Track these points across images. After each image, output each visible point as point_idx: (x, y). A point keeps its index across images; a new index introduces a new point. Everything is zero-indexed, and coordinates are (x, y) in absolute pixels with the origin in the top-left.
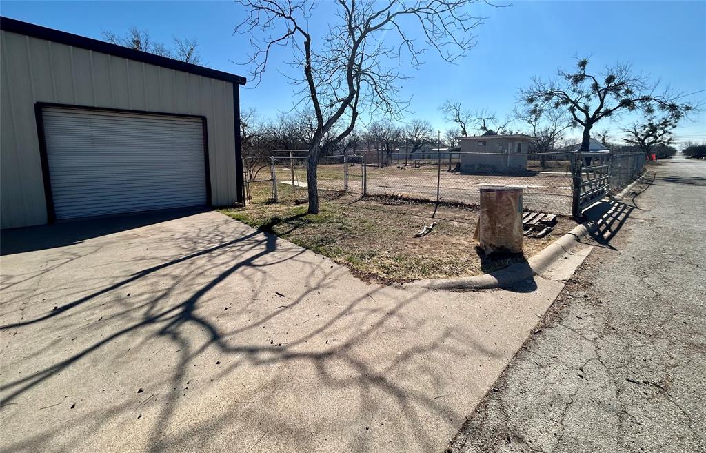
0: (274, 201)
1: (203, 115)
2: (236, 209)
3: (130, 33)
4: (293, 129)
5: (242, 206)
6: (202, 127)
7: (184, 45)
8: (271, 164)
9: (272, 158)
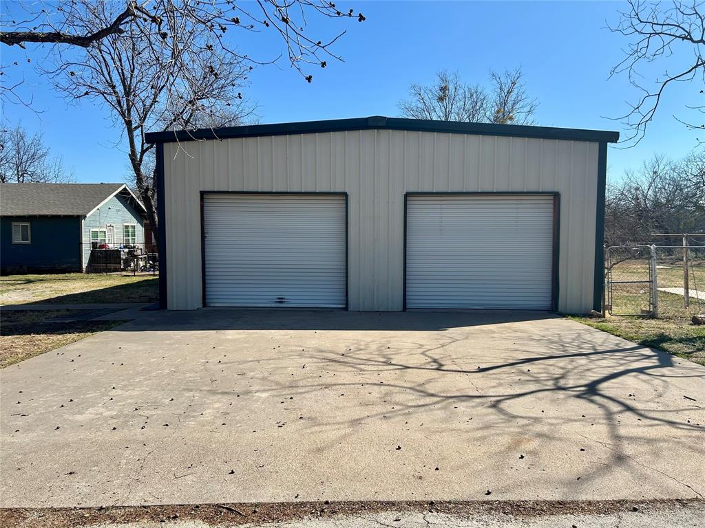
0: (651, 315)
1: (556, 190)
2: (593, 320)
3: (438, 79)
4: (678, 187)
5: (599, 317)
6: (552, 206)
7: (503, 80)
8: (650, 258)
9: (653, 247)
